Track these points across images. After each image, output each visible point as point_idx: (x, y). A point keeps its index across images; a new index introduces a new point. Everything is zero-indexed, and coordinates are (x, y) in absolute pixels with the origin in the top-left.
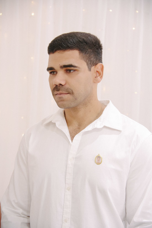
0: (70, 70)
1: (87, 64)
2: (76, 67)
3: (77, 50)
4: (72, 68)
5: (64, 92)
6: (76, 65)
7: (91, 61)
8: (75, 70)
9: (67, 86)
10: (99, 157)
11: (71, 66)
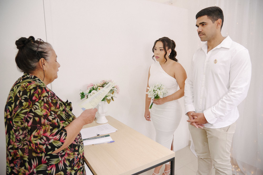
0: (204, 24)
1: (212, 21)
2: (205, 23)
3: (206, 15)
4: (204, 23)
5: (201, 34)
6: (206, 22)
7: (214, 19)
8: (206, 24)
9: (203, 32)
10: (216, 60)
11: (203, 23)
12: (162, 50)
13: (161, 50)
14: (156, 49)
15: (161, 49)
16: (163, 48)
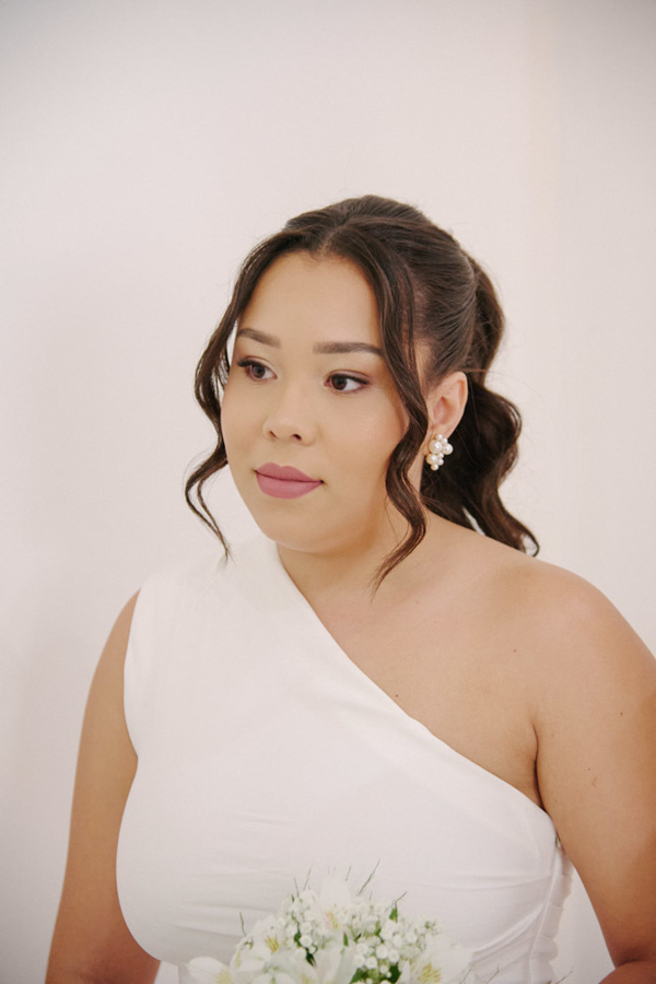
12: (363, 382)
13: (337, 381)
14: (255, 369)
15: (341, 363)
16: (366, 362)
